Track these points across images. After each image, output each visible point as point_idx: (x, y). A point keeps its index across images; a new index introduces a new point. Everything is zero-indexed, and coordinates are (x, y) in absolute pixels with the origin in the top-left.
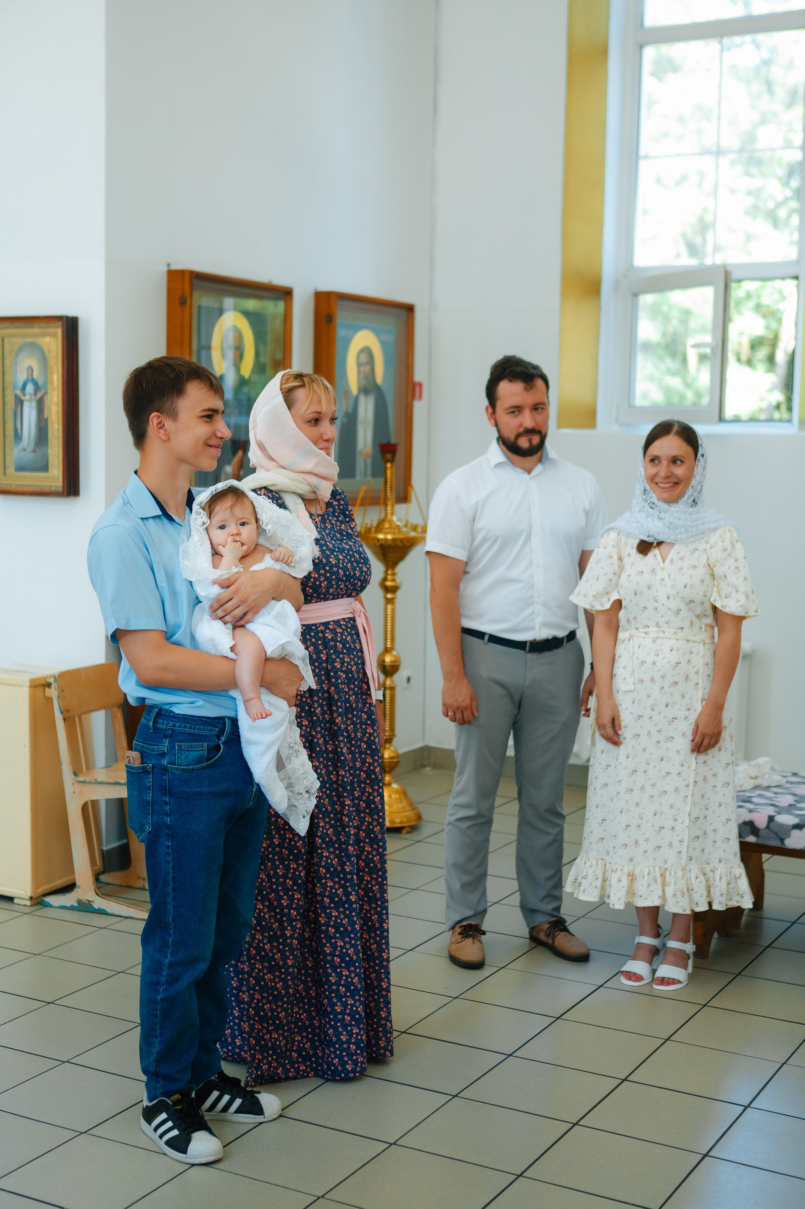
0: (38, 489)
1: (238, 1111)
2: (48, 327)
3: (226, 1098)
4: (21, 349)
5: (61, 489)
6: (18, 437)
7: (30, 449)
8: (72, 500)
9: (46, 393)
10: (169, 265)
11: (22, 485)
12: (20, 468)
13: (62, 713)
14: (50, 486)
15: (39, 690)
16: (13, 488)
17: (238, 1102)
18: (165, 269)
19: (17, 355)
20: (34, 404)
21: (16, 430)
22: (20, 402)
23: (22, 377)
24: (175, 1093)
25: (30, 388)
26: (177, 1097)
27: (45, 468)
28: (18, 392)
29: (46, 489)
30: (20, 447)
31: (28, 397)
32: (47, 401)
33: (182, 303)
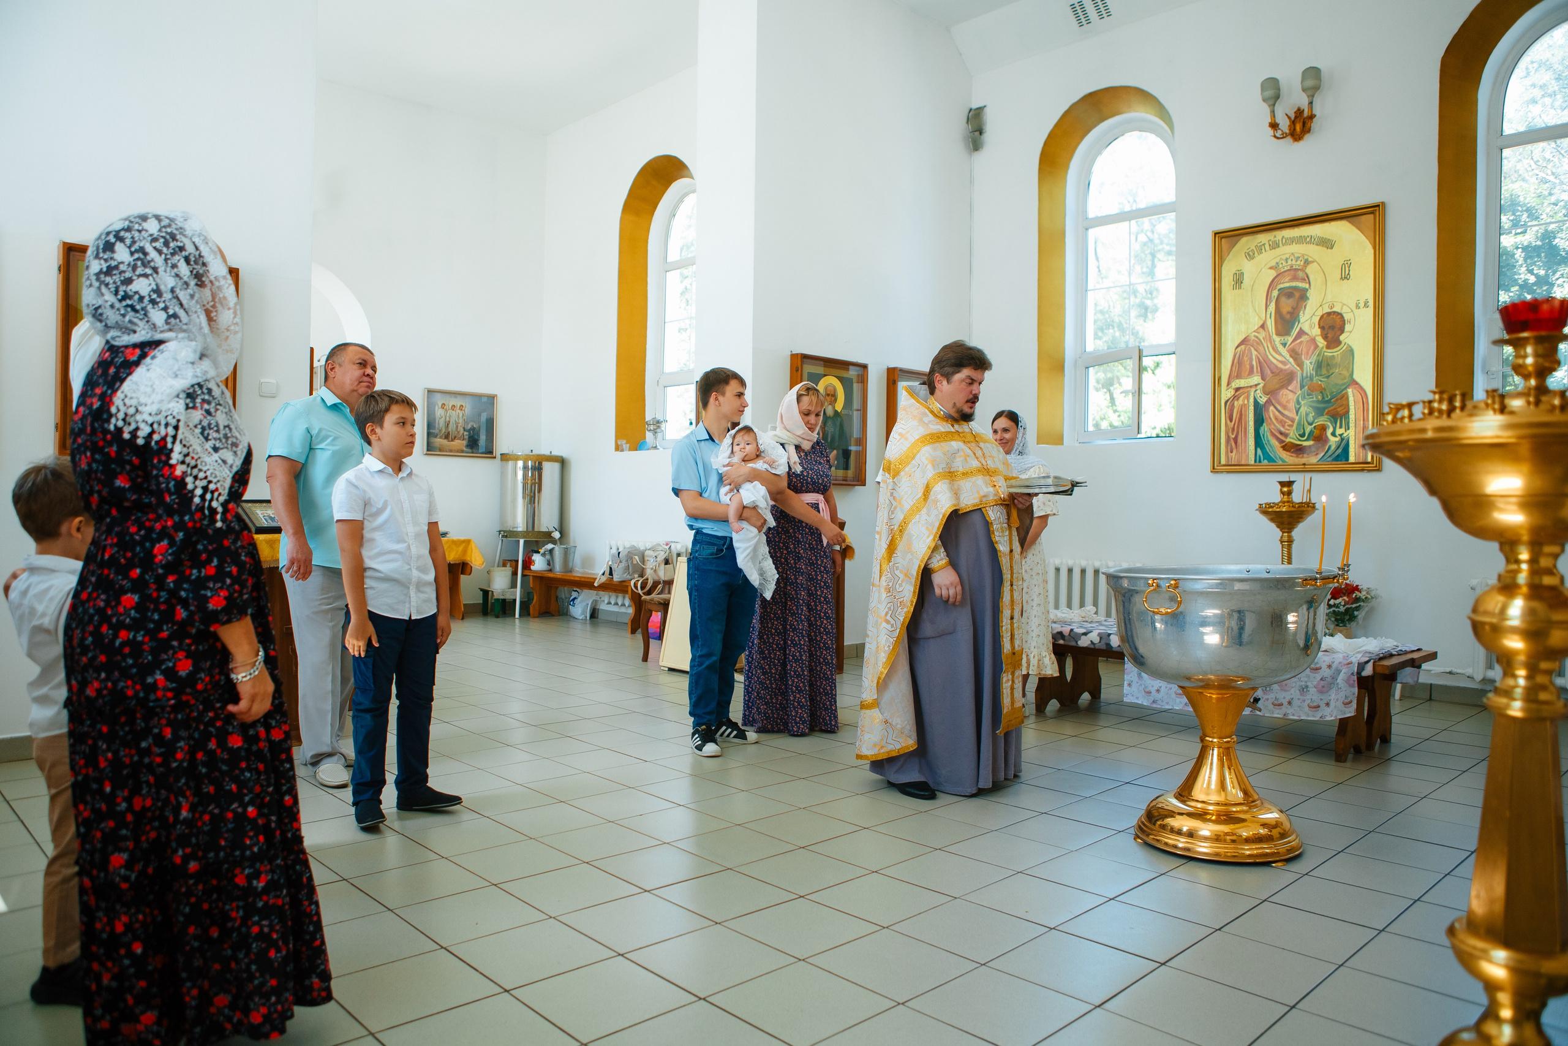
1: (734, 737)
3: (729, 730)
10: (790, 351)
17: (735, 732)
24: (703, 724)
26: (704, 727)
33: (797, 371)
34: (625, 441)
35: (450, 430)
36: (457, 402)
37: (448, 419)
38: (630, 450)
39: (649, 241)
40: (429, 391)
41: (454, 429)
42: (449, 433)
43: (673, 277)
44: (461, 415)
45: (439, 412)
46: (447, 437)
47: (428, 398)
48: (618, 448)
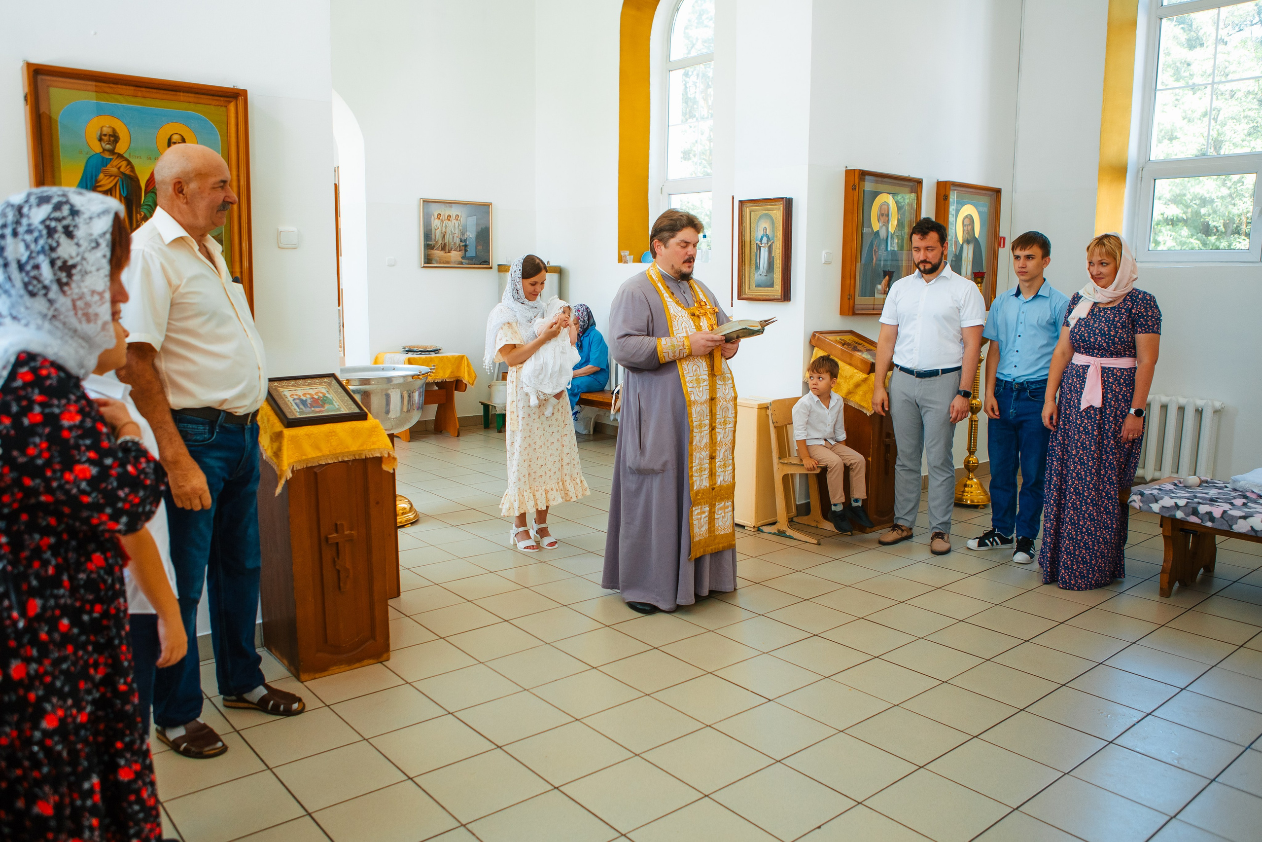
0: (767, 297)
2: (775, 205)
4: (760, 217)
5: (780, 297)
6: (757, 268)
7: (763, 274)
8: (786, 303)
9: (773, 242)
10: (846, 167)
11: (759, 295)
12: (758, 286)
13: (773, 423)
14: (774, 295)
15: (763, 411)
16: (754, 297)
18: (845, 169)
19: (758, 222)
20: (767, 248)
21: (756, 263)
22: (759, 248)
23: (760, 233)
25: (765, 240)
27: (772, 285)
28: (758, 242)
29: (772, 297)
30: (758, 273)
31: (763, 245)
32: (774, 247)
33: (854, 189)
34: (627, 253)
35: (446, 241)
36: (454, 211)
37: (444, 230)
38: (634, 261)
39: (651, 37)
40: (424, 201)
41: (451, 240)
42: (445, 244)
43: (676, 76)
44: (457, 225)
45: (436, 223)
46: (443, 248)
47: (424, 208)
48: (621, 259)
